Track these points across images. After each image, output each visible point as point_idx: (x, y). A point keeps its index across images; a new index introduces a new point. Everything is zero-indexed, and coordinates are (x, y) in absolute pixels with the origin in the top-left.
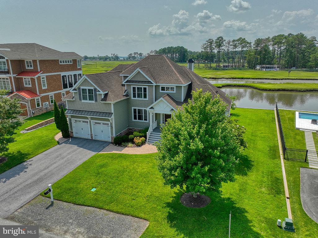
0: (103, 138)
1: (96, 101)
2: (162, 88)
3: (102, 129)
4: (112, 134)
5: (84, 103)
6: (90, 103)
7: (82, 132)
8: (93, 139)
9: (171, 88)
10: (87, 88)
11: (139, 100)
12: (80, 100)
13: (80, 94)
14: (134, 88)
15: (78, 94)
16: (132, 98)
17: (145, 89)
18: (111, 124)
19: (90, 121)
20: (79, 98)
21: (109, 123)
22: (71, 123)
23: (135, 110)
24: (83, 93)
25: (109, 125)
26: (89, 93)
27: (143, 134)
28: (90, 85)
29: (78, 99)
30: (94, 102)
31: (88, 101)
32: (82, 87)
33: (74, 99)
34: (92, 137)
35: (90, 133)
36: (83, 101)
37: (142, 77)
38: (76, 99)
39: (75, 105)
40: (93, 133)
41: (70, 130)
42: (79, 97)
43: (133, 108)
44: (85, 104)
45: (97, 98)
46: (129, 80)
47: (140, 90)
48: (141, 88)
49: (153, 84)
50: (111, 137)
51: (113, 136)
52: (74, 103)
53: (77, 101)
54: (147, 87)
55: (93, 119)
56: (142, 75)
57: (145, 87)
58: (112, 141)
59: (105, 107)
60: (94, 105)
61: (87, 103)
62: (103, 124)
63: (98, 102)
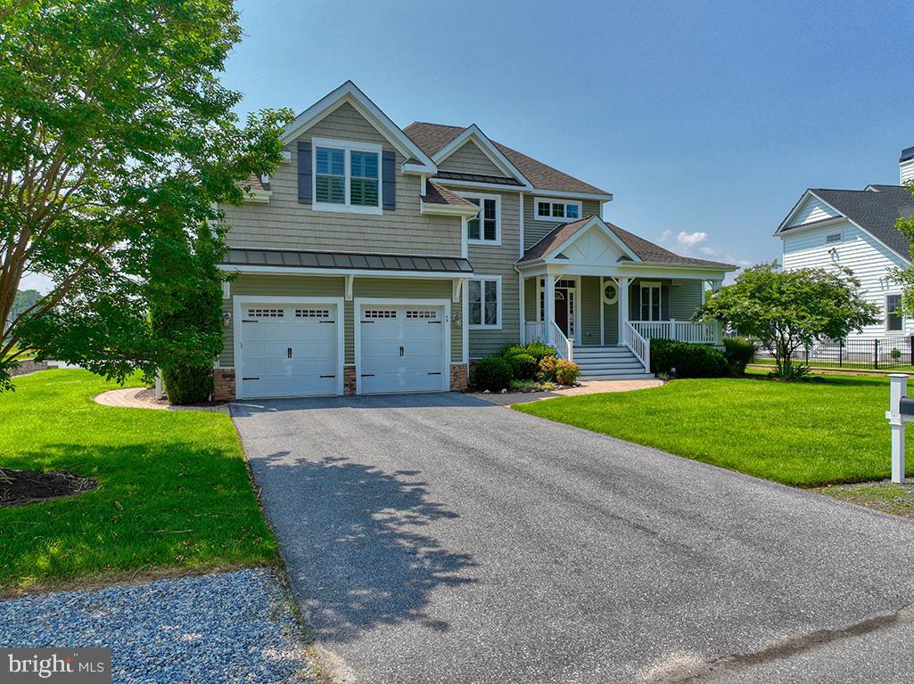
0: (402, 382)
1: (390, 205)
2: (541, 205)
3: (401, 337)
4: (456, 354)
5: (320, 215)
6: (357, 217)
7: (290, 367)
8: (358, 392)
9: (568, 206)
10: (348, 146)
12: (304, 199)
13: (304, 174)
15: (295, 171)
17: (490, 206)
18: (456, 308)
20: (295, 192)
21: (445, 303)
22: (231, 322)
25: (447, 313)
26: (357, 170)
28: (366, 136)
29: (288, 198)
30: (378, 210)
31: (347, 208)
32: (318, 142)
34: (350, 384)
35: (341, 364)
36: (318, 207)
37: (482, 162)
38: (278, 196)
39: (265, 224)
40: (358, 364)
42: (296, 184)
44: (328, 221)
45: (398, 193)
48: (478, 202)
49: (525, 186)
50: (453, 367)
51: (462, 361)
52: (262, 217)
53: (277, 204)
54: (498, 199)
55: (363, 287)
56: (479, 157)
57: (490, 197)
58: (454, 389)
59: (431, 234)
60: (381, 224)
61: (343, 216)
62: (406, 315)
63: (402, 213)
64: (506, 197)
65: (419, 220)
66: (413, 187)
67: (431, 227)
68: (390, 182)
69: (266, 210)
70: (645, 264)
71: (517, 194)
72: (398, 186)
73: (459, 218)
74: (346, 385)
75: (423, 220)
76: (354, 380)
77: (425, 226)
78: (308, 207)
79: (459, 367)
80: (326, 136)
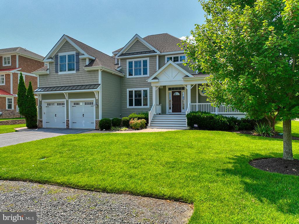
0: (84, 125)
1: (78, 70)
2: (168, 58)
3: (83, 111)
4: (97, 117)
5: (61, 75)
6: (69, 75)
7: (56, 120)
8: (70, 128)
9: (180, 57)
10: (67, 54)
11: (137, 78)
12: (57, 72)
13: (57, 64)
14: (131, 63)
15: (54, 64)
16: (128, 76)
17: (145, 62)
18: (97, 101)
19: (67, 101)
20: (55, 70)
21: (94, 99)
22: (41, 107)
23: (131, 92)
24: (61, 61)
25: (94, 103)
26: (69, 61)
27: (143, 116)
28: (71, 50)
29: (53, 72)
30: (74, 72)
31: (67, 72)
32: (60, 54)
33: (48, 72)
34: (68, 125)
35: (66, 119)
36: (60, 73)
37: (142, 47)
38: (51, 72)
39: (48, 80)
40: (70, 119)
41: (38, 118)
42: (55, 68)
43: (128, 90)
44: (62, 77)
45: (80, 65)
46: (124, 53)
47: (138, 64)
48: (140, 62)
49: (156, 52)
50: (96, 121)
51: (99, 119)
52: (48, 78)
53: (52, 74)
54: (148, 59)
55: (71, 96)
56: (141, 45)
57: (145, 59)
58: (97, 128)
59: (89, 77)
60: (75, 76)
61: (65, 75)
62: (84, 104)
63: (81, 71)
64: (151, 58)
65: (86, 73)
66: (84, 63)
67: (89, 75)
68: (78, 62)
69: (48, 76)
70: (195, 78)
71: (156, 56)
72: (80, 63)
73: (98, 70)
74: (67, 125)
75: (87, 73)
76: (69, 124)
77: (88, 75)
78: (57, 74)
79: (98, 121)
80: (62, 52)
